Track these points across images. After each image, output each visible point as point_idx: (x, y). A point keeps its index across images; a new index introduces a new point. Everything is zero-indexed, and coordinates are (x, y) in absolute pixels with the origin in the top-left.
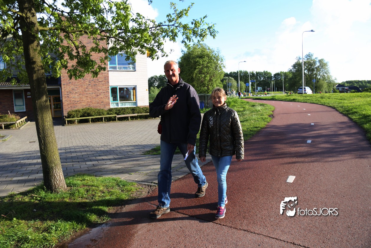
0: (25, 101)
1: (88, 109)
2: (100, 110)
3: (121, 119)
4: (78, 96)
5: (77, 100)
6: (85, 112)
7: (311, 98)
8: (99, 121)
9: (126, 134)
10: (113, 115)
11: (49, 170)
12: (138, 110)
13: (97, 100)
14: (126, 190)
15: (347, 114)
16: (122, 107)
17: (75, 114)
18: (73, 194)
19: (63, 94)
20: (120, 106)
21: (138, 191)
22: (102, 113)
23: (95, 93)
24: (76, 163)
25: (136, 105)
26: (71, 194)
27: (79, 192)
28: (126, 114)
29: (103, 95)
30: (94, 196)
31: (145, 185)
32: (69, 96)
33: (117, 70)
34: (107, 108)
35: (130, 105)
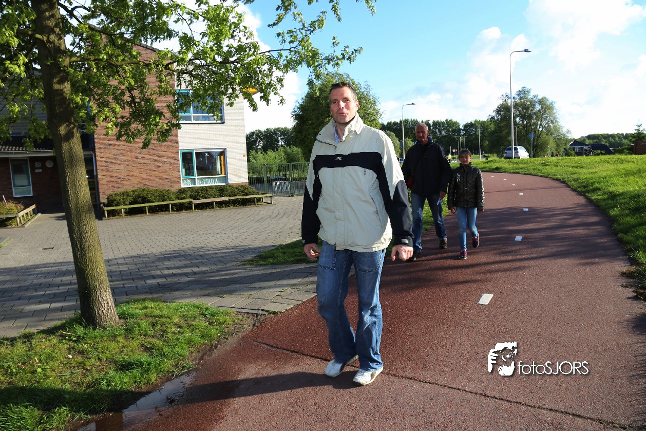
0: (32, 178)
1: (143, 190)
2: (164, 192)
3: (200, 207)
4: (125, 168)
5: (124, 174)
6: (138, 196)
7: (525, 165)
8: (162, 211)
9: (210, 232)
10: (186, 201)
11: (90, 292)
12: (229, 191)
13: (158, 174)
14: (216, 322)
15: (585, 192)
16: (202, 185)
17: (120, 200)
18: (130, 330)
19: (98, 164)
20: (198, 184)
21: (237, 324)
22: (168, 197)
23: (154, 163)
24: (129, 281)
25: (226, 183)
26: (126, 330)
27: (139, 326)
28: (209, 198)
29: (168, 165)
30: (164, 332)
31: (248, 313)
32: (110, 169)
33: (193, 122)
34: (176, 187)
35: (215, 182)
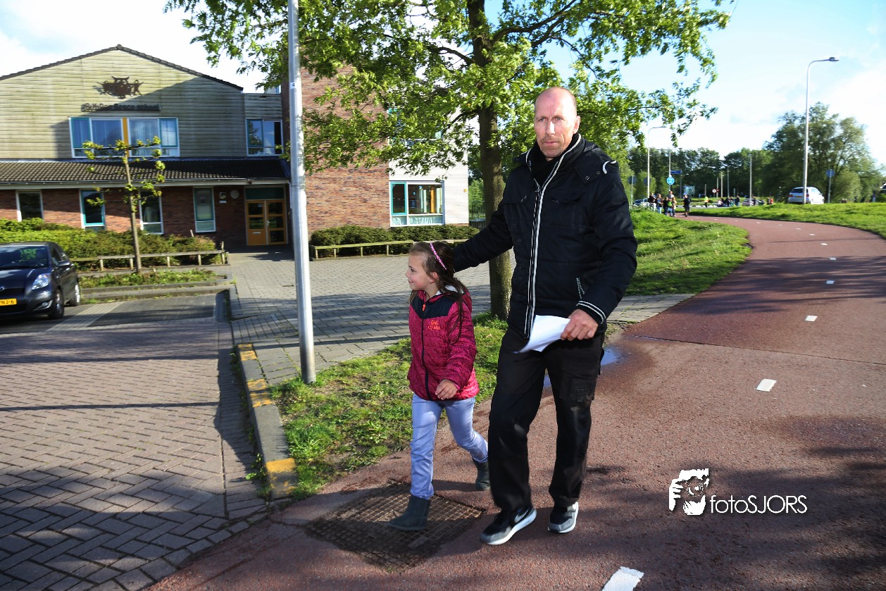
0: (216, 210)
1: (351, 227)
2: (377, 230)
4: (327, 201)
5: (326, 209)
6: (350, 235)
7: (823, 213)
8: (378, 253)
10: (405, 242)
12: (452, 233)
16: (414, 225)
17: (330, 238)
20: (411, 223)
22: (384, 237)
29: (377, 199)
32: (310, 202)
34: (385, 226)
35: (429, 221)
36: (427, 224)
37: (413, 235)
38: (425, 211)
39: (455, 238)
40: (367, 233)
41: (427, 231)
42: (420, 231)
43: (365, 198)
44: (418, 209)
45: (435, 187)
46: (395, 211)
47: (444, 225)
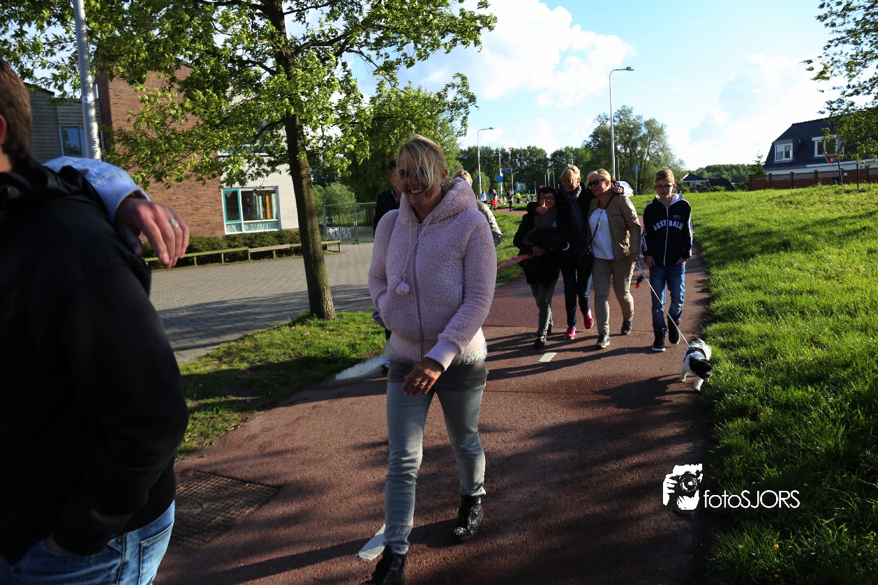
3: (257, 256)
8: (212, 262)
10: (240, 249)
16: (250, 232)
20: (245, 231)
22: (218, 245)
23: (191, 204)
25: (278, 228)
28: (267, 246)
29: (209, 207)
34: (219, 235)
35: (265, 228)
36: (263, 231)
37: (248, 242)
38: (262, 217)
39: (291, 243)
40: (200, 242)
41: (263, 238)
42: (255, 238)
43: (197, 206)
44: (254, 216)
45: (269, 193)
46: (229, 218)
47: (281, 231)
